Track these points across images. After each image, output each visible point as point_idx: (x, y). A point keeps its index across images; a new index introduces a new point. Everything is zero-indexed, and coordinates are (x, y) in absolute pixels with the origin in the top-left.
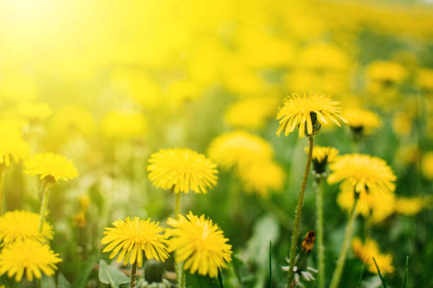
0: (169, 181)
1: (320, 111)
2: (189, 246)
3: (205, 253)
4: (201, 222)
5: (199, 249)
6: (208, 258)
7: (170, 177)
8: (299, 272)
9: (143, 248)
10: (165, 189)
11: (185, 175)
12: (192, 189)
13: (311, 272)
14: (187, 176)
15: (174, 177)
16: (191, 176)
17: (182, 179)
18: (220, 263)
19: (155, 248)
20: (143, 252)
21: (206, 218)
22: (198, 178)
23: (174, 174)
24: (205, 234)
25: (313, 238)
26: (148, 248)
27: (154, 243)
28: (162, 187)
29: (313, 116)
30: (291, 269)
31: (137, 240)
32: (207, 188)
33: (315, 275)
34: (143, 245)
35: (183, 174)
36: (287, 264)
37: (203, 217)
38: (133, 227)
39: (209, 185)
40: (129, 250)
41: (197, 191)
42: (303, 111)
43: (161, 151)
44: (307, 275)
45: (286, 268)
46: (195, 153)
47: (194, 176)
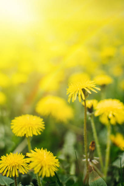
0: (22, 133)
1: (87, 88)
2: (39, 165)
3: (47, 167)
4: (42, 152)
5: (44, 165)
6: (49, 169)
7: (22, 131)
8: (91, 161)
9: (18, 168)
10: (21, 136)
11: (29, 128)
12: (34, 134)
13: (96, 159)
14: (31, 129)
15: (24, 130)
16: (32, 128)
17: (28, 130)
18: (55, 169)
19: (23, 166)
20: (18, 169)
21: (44, 149)
22: (36, 129)
23: (24, 128)
24: (45, 157)
25: (94, 144)
26: (19, 167)
27: (22, 165)
28: (20, 136)
29: (84, 90)
30: (87, 160)
31: (14, 165)
32: (41, 132)
33: (98, 160)
34: (17, 167)
35: (28, 128)
36: (84, 158)
37: (42, 149)
38: (11, 159)
39: (41, 130)
40: (11, 170)
41: (36, 134)
42: (79, 89)
43: (16, 118)
44: (95, 161)
45: (85, 160)
46: (32, 116)
47: (34, 128)
